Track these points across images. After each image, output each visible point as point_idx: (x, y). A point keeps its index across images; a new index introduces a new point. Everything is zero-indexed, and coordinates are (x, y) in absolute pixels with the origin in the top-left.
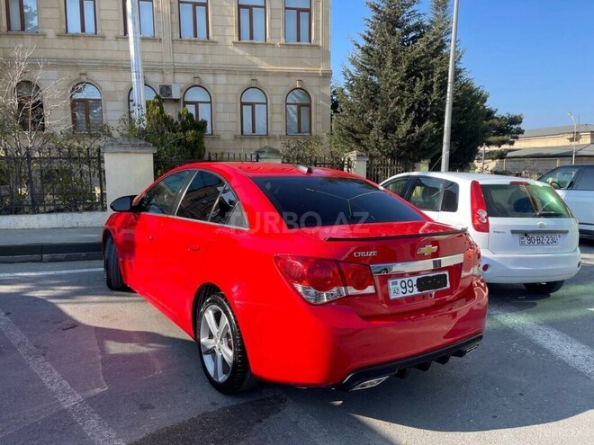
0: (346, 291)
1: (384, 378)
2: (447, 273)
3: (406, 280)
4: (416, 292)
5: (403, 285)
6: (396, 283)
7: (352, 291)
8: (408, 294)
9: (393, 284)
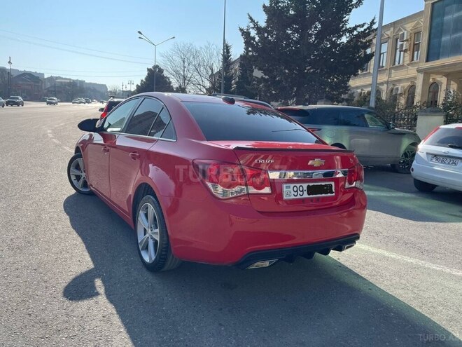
0: (247, 190)
1: (275, 261)
2: (333, 184)
3: (298, 185)
4: (306, 195)
5: (295, 189)
6: (289, 187)
7: (252, 190)
8: (299, 197)
9: (287, 187)
